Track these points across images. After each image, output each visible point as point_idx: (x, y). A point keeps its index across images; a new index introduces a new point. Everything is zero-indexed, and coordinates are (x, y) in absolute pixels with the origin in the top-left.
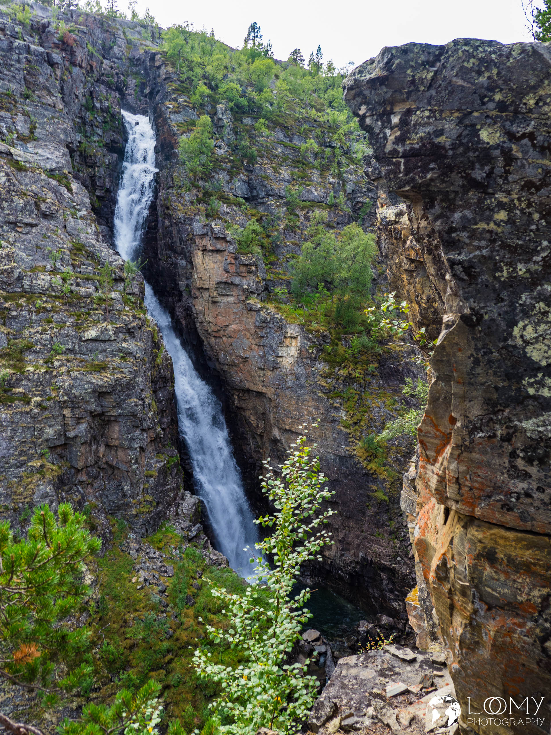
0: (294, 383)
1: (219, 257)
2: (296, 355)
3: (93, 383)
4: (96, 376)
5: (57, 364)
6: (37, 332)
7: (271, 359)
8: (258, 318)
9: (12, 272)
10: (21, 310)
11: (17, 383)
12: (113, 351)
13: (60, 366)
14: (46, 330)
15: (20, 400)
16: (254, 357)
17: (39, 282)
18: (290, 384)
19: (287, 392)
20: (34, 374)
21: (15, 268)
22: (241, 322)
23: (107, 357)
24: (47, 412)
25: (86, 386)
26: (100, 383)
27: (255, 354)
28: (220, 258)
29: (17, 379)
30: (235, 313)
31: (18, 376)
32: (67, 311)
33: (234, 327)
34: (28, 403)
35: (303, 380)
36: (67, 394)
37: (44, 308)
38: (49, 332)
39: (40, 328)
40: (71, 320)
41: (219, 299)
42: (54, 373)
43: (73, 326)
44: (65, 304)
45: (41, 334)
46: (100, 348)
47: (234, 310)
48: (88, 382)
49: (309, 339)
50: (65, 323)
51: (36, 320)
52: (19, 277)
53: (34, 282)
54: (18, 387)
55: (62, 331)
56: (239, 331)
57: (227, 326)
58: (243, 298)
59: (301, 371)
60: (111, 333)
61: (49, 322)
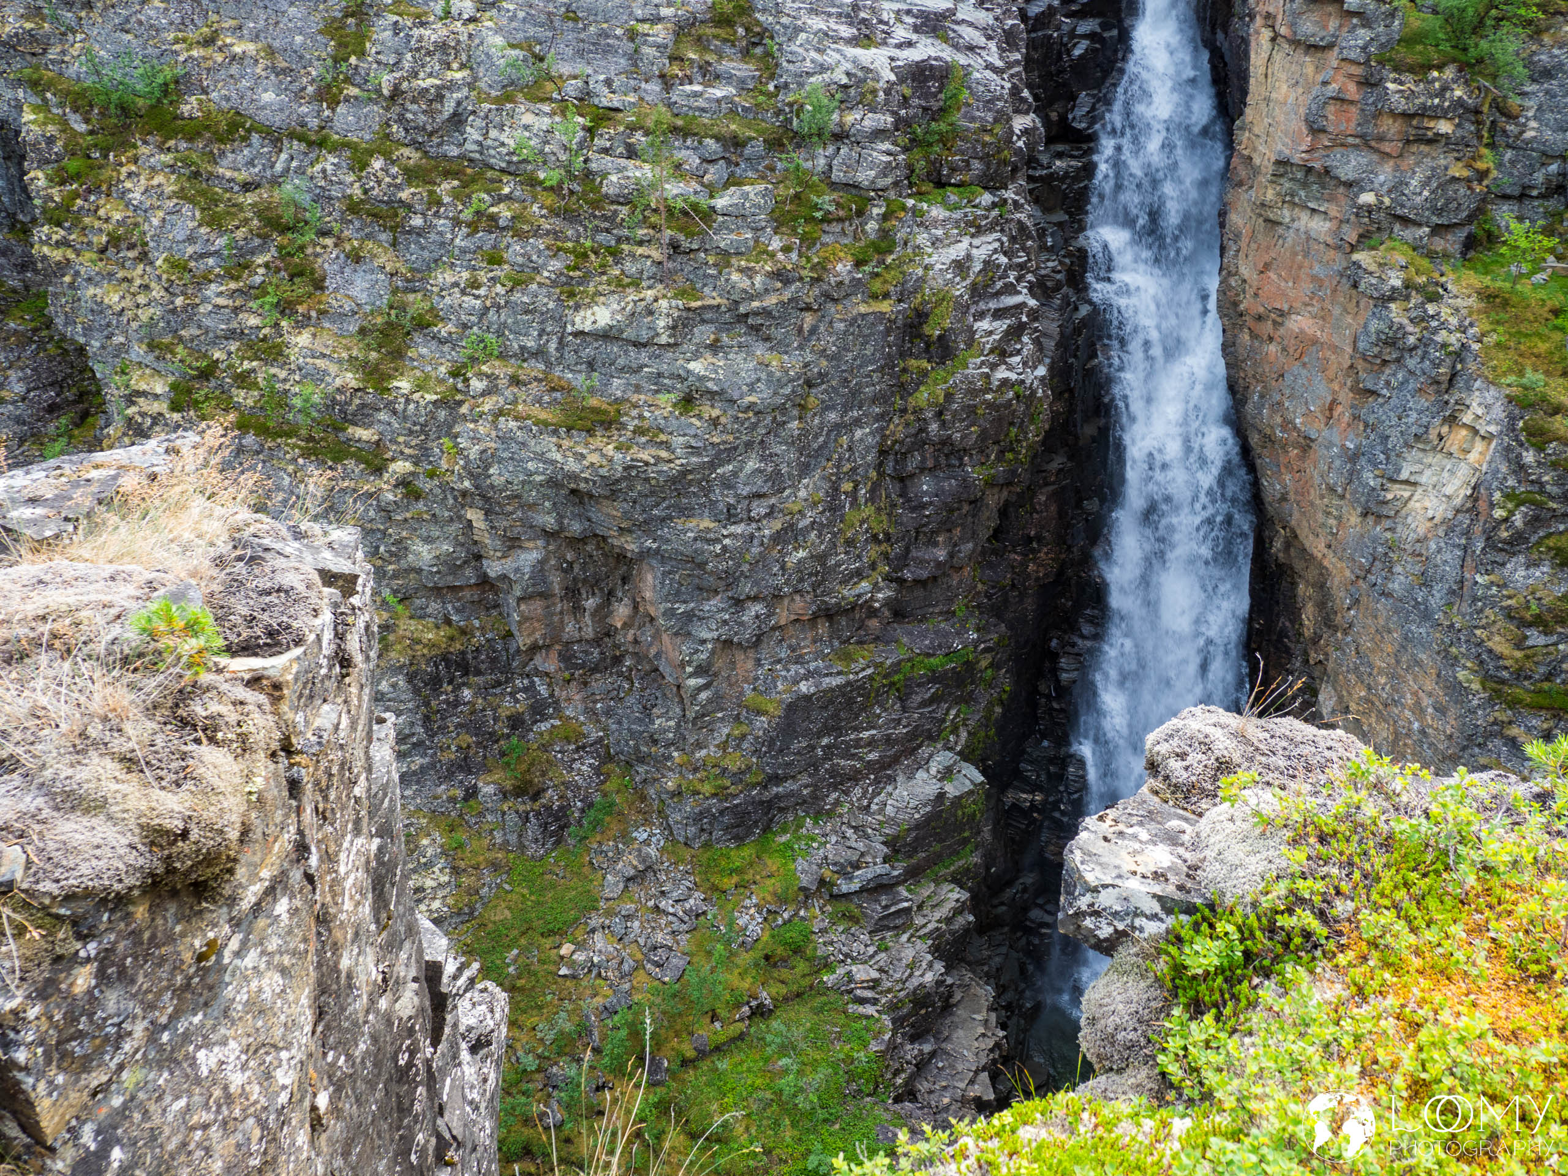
0: (1410, 590)
1: (1308, 62)
2: (1458, 502)
3: (553, 462)
4: (566, 443)
5: (477, 385)
6: (456, 284)
7: (1370, 478)
8: (1374, 325)
9: (440, 98)
10: (436, 214)
11: (364, 415)
12: (660, 375)
13: (484, 394)
14: (475, 284)
15: (359, 460)
16: (1330, 445)
17: (503, 138)
18: (1396, 586)
19: (1383, 606)
20: (408, 401)
21: (452, 86)
22: (1323, 316)
23: (638, 389)
24: (421, 505)
25: (531, 466)
26: (572, 465)
27: (1336, 439)
28: (1310, 70)
29: (363, 406)
30: (1314, 278)
31: (369, 399)
32: (556, 234)
33: (1300, 323)
34: (378, 470)
35: (1436, 599)
36: (471, 475)
37: (493, 218)
38: (482, 292)
39: (465, 275)
40: (556, 265)
41: (1286, 214)
42: (464, 409)
43: (554, 283)
44: (554, 212)
45: (463, 292)
46: (621, 362)
47: (1317, 269)
48: (541, 457)
49: (1520, 468)
50: (537, 270)
51: (463, 251)
52: (455, 114)
53: (494, 133)
54: (367, 426)
55: (517, 296)
56: (1315, 342)
57: (1282, 314)
58: (1352, 236)
59: (1447, 560)
60: (661, 323)
61: (495, 260)
